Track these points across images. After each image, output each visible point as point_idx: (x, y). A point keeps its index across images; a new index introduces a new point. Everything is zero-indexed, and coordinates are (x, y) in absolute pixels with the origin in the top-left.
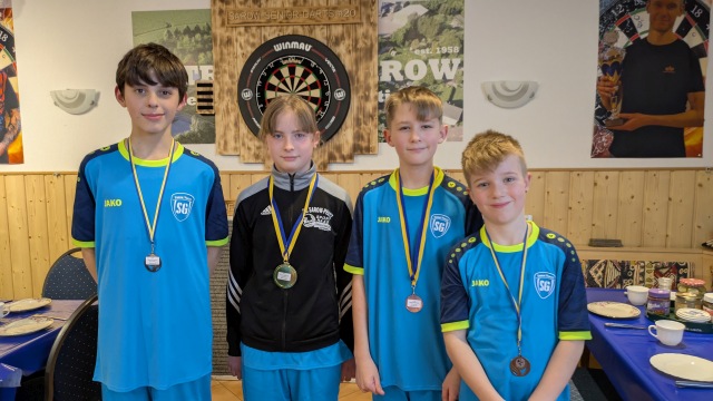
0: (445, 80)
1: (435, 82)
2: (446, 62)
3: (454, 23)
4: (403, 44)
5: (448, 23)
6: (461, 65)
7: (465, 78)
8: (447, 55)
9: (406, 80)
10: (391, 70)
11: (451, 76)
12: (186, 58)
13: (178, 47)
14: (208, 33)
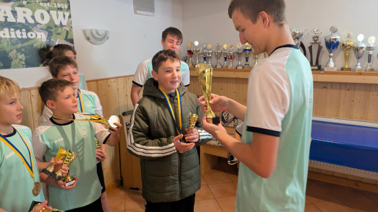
0: (61, 25)
1: (56, 26)
2: (61, 13)
6: (70, 17)
7: (73, 25)
8: (61, 9)
9: (36, 23)
10: (24, 15)
11: (64, 23)
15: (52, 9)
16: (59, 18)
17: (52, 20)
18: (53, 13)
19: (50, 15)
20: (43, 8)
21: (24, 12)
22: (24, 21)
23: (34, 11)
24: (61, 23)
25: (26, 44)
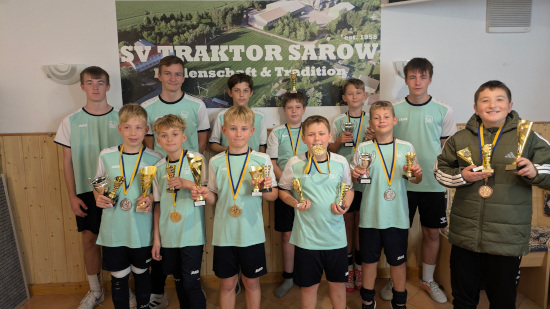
0: (367, 59)
1: (360, 61)
2: (367, 46)
3: (373, 17)
4: (336, 32)
5: (369, 17)
6: (379, 48)
7: (381, 58)
8: (368, 41)
9: (338, 59)
10: (326, 51)
11: (371, 56)
12: (163, 40)
13: (156, 31)
14: (181, 20)
15: (358, 42)
16: (364, 52)
17: (356, 54)
18: (358, 46)
19: (355, 49)
20: (348, 42)
21: (327, 49)
22: (325, 58)
23: (337, 46)
24: (366, 57)
25: (324, 82)
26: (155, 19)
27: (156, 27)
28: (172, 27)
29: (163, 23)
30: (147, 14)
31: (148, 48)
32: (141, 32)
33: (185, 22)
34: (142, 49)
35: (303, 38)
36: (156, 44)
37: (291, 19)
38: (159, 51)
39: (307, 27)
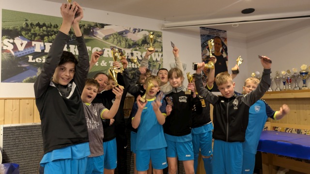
0: (157, 61)
1: (153, 61)
2: (157, 54)
3: (159, 40)
4: (141, 45)
5: (157, 39)
6: (162, 56)
7: (163, 61)
8: (157, 51)
11: (159, 59)
12: (37, 38)
13: (32, 32)
14: (50, 28)
16: (156, 57)
17: (151, 58)
21: (137, 54)
23: (142, 53)
26: (32, 24)
27: (32, 30)
28: (44, 31)
29: (37, 28)
30: (26, 21)
31: (25, 42)
32: (21, 31)
33: (52, 29)
34: (20, 43)
35: (124, 46)
36: (31, 40)
37: (118, 36)
38: (33, 45)
39: (127, 41)
